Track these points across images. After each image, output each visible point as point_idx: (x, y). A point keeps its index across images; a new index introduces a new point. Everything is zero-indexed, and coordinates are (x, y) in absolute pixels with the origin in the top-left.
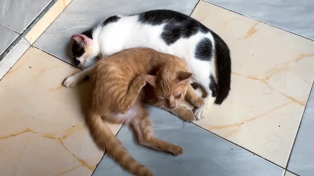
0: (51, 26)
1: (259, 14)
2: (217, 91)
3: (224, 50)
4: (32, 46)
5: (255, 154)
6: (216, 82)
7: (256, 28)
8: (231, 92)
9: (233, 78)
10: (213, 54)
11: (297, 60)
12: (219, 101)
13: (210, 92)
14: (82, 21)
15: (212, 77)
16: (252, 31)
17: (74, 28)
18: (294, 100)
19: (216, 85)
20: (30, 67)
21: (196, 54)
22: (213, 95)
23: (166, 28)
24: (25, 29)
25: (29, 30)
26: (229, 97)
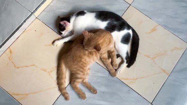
0: (48, 7)
1: (160, 20)
2: (129, 61)
3: (136, 40)
4: (37, 18)
5: (139, 94)
6: (129, 56)
7: (156, 28)
8: (135, 62)
9: (138, 55)
10: (131, 40)
11: (172, 51)
12: (128, 66)
13: (125, 61)
14: (64, 7)
15: (127, 53)
16: (154, 30)
17: (60, 11)
18: (164, 71)
19: (129, 58)
20: (35, 31)
21: (121, 40)
22: (127, 63)
23: (108, 24)
24: (34, 10)
25: (37, 10)
26: (134, 64)
